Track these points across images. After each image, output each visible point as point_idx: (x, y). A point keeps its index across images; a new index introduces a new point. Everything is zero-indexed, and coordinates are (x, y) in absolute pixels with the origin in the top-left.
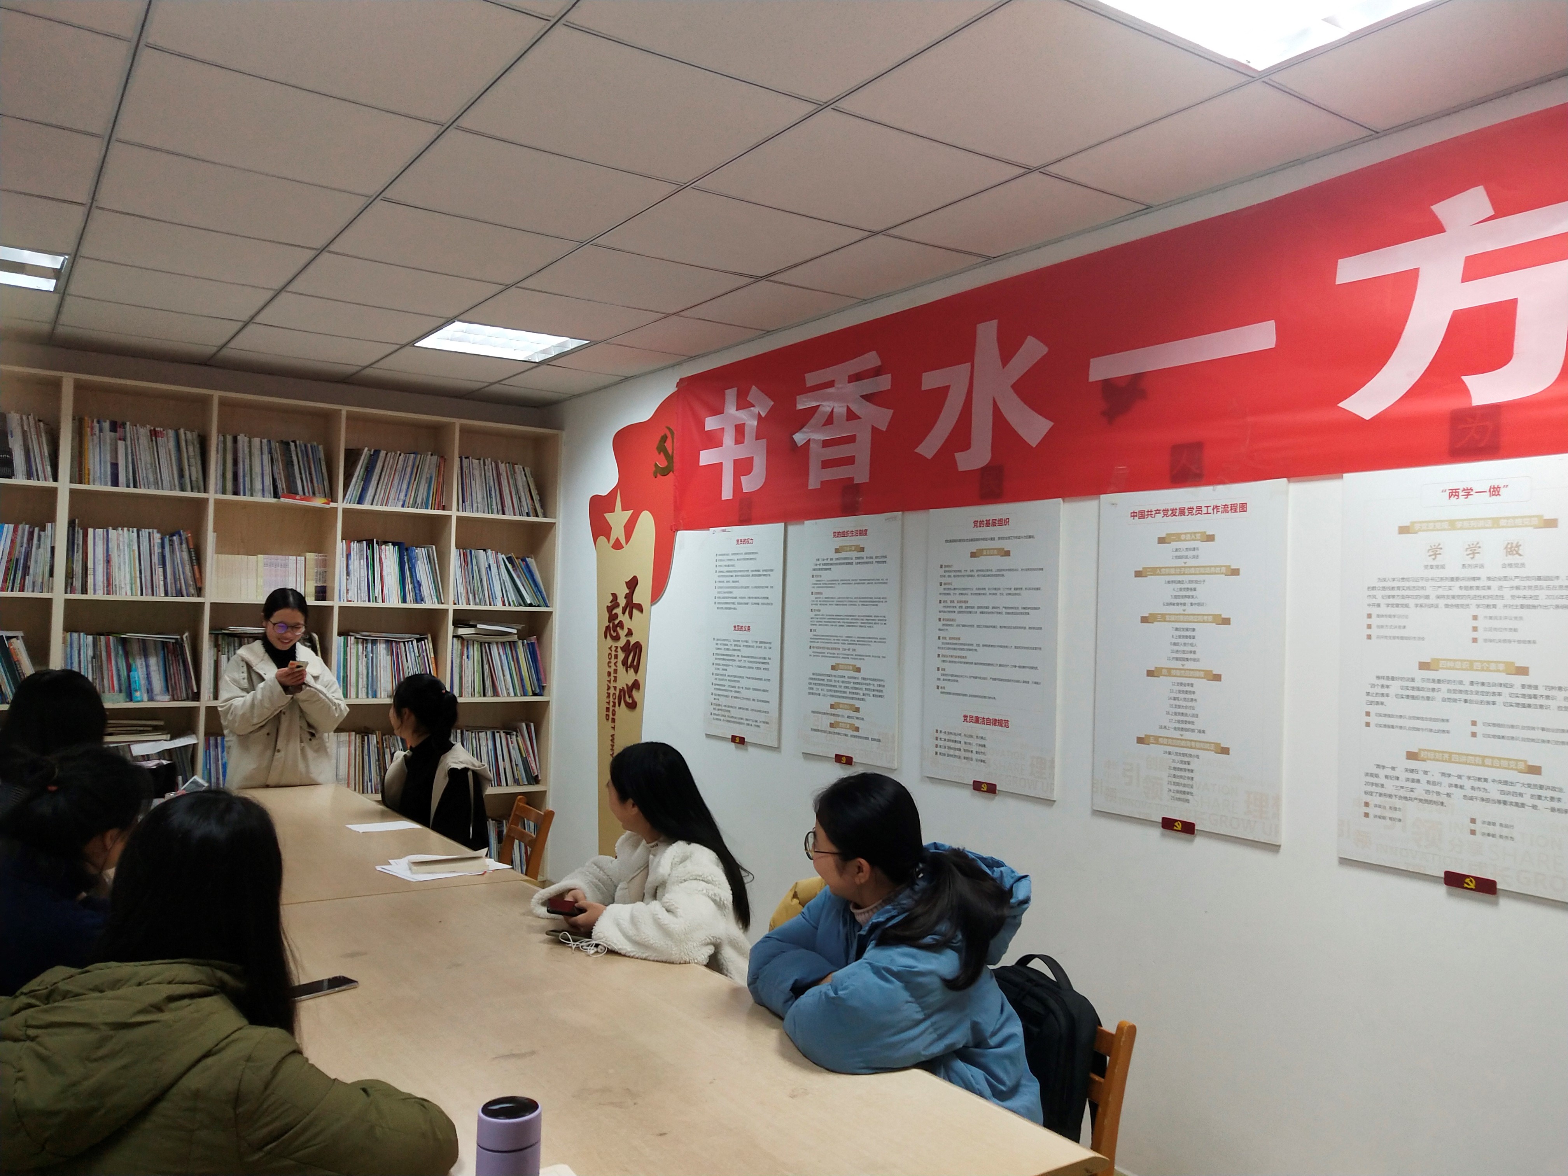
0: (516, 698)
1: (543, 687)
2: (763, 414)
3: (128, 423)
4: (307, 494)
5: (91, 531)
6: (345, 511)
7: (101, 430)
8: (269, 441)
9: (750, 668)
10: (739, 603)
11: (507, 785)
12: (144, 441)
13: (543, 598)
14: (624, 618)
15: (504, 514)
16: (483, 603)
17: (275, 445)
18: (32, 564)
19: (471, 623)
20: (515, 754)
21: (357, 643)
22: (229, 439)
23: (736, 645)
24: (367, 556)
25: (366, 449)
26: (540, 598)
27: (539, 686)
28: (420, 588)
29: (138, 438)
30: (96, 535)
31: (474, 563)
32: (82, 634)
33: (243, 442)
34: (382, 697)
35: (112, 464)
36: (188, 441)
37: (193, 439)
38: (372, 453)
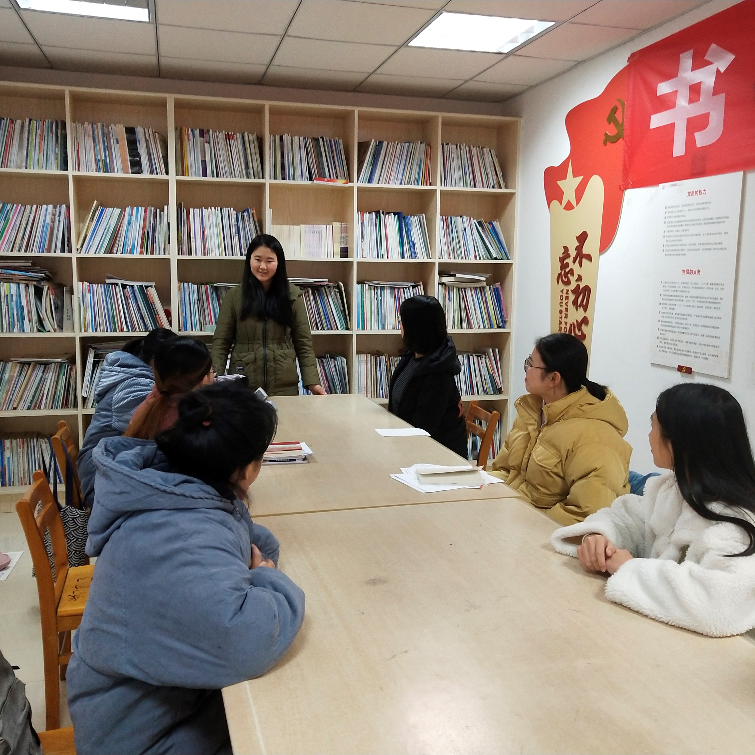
0: (485, 330)
1: (505, 322)
2: (722, 70)
3: (211, 131)
4: (332, 177)
5: (191, 210)
6: (359, 189)
7: (194, 137)
8: (305, 139)
9: (698, 307)
10: (689, 250)
11: (478, 394)
12: (222, 142)
13: (505, 253)
14: (575, 267)
15: (475, 187)
16: (460, 257)
17: (309, 141)
18: (157, 235)
19: (452, 273)
20: (484, 372)
21: (371, 289)
22: (278, 138)
23: (683, 287)
24: (376, 224)
25: (373, 141)
26: (503, 252)
27: (502, 321)
28: (414, 247)
29: (218, 141)
30: (195, 213)
31: (454, 227)
32: (190, 284)
33: (287, 140)
34: (389, 329)
35: (202, 161)
36: (250, 142)
37: (254, 140)
38: (377, 144)
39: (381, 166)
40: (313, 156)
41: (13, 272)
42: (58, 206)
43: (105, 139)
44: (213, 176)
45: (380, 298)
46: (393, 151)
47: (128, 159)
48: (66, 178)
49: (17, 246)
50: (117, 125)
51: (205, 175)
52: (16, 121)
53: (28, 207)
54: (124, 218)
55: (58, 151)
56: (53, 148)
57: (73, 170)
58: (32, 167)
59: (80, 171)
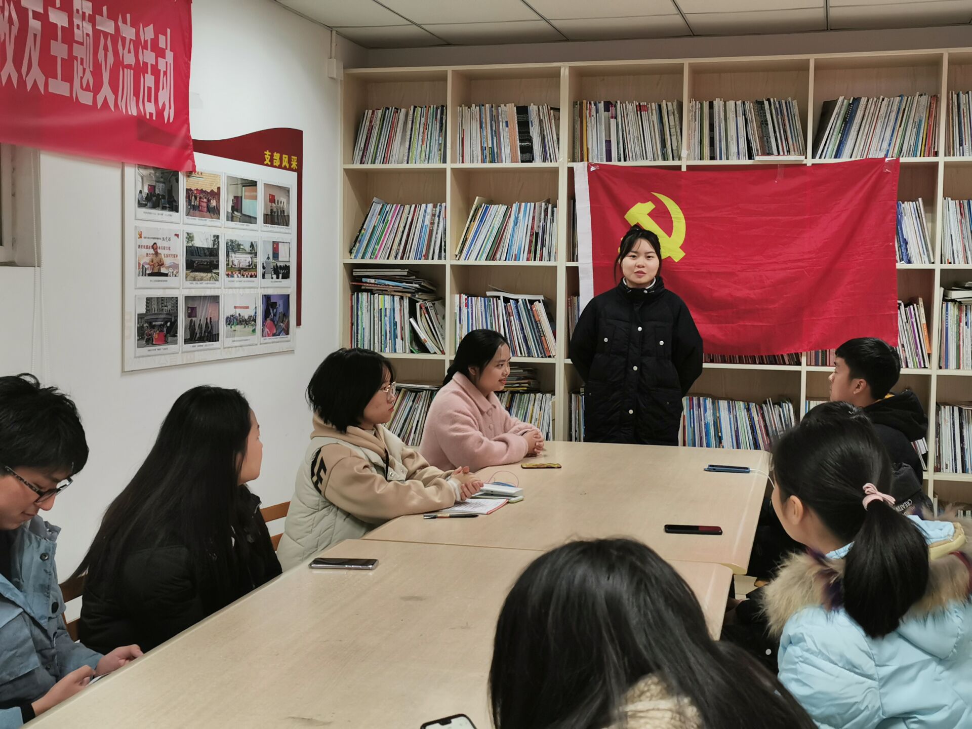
3: (619, 102)
4: (781, 150)
7: (597, 112)
8: (744, 103)
12: (632, 116)
22: (706, 105)
29: (627, 115)
33: (719, 107)
35: (606, 141)
36: (669, 113)
37: (674, 109)
38: (851, 102)
39: (856, 133)
40: (754, 126)
41: (387, 282)
42: (439, 204)
43: (493, 123)
44: (619, 160)
46: (875, 111)
47: (518, 144)
48: (444, 171)
49: (393, 253)
50: (507, 105)
51: (609, 158)
52: (401, 110)
53: (407, 207)
54: (510, 217)
55: (442, 140)
56: (437, 138)
57: (453, 161)
58: (414, 161)
59: (463, 162)
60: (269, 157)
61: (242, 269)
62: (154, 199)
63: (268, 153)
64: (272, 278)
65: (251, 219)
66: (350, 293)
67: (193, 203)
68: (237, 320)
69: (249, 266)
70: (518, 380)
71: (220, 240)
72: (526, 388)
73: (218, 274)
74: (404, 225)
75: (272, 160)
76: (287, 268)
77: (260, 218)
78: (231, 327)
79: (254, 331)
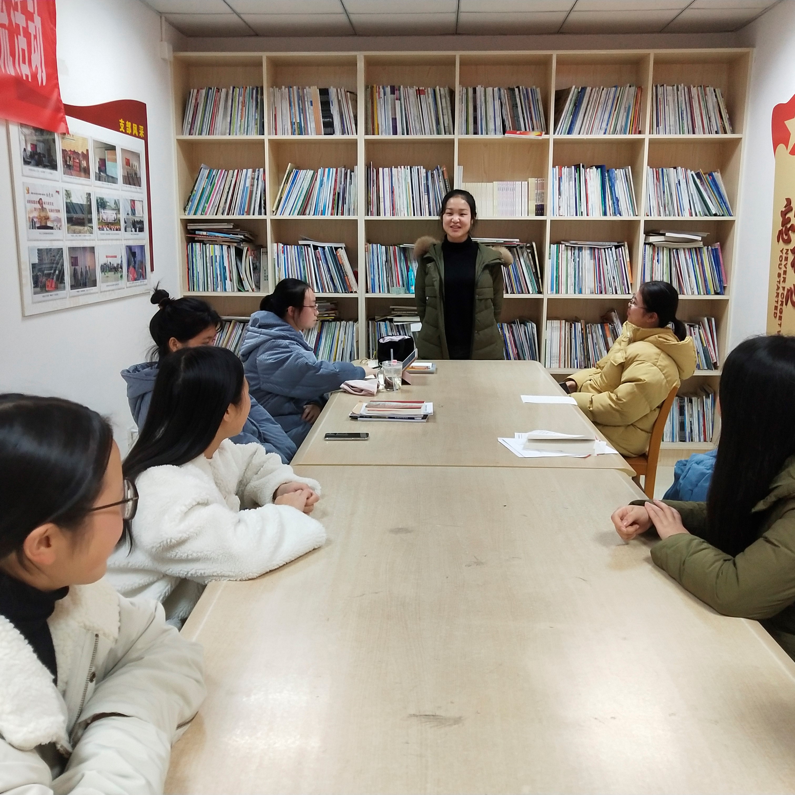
0: (699, 296)
1: (724, 287)
3: (402, 86)
4: (528, 130)
5: (381, 169)
6: (556, 141)
7: (385, 95)
8: (499, 89)
12: (413, 98)
15: (694, 133)
16: (672, 214)
17: (504, 92)
18: (347, 196)
19: (661, 232)
21: (567, 250)
22: (471, 91)
24: (575, 179)
25: (574, 87)
26: (725, 208)
27: (721, 286)
28: (618, 203)
29: (408, 97)
30: (384, 172)
31: (666, 179)
32: (378, 245)
33: (481, 92)
34: (586, 293)
35: (392, 118)
36: (442, 96)
37: (445, 94)
38: (579, 91)
39: (583, 115)
40: (507, 107)
41: (217, 234)
42: (257, 169)
43: (300, 102)
44: (403, 134)
45: (578, 259)
46: (597, 98)
47: (322, 120)
48: (262, 142)
49: (221, 210)
50: (311, 87)
51: (395, 133)
52: (221, 90)
53: (231, 172)
54: (316, 180)
55: (258, 116)
56: (254, 114)
57: (269, 134)
58: (235, 133)
59: (276, 134)
60: (123, 125)
61: (110, 223)
62: (36, 157)
63: (122, 121)
64: (132, 231)
65: (113, 180)
66: (186, 244)
67: (68, 163)
68: (109, 267)
69: (115, 221)
70: (325, 311)
71: (91, 197)
72: (333, 318)
73: (92, 227)
74: (228, 187)
75: (125, 128)
76: (141, 222)
77: (120, 180)
78: (105, 274)
79: (121, 276)
